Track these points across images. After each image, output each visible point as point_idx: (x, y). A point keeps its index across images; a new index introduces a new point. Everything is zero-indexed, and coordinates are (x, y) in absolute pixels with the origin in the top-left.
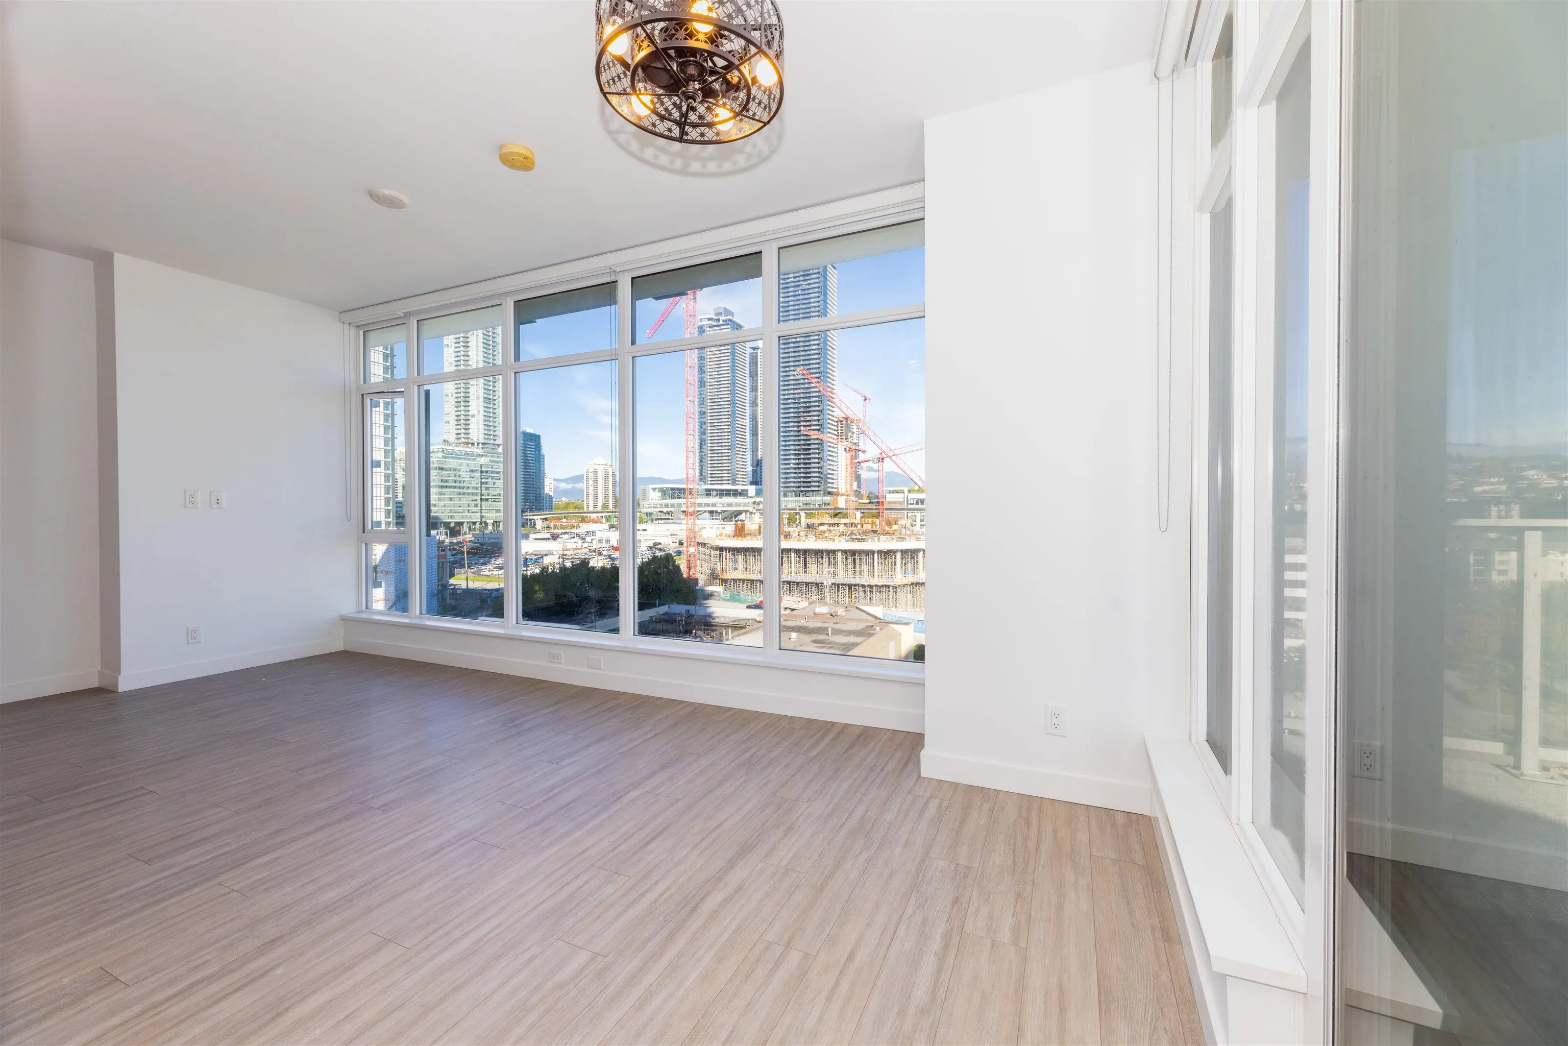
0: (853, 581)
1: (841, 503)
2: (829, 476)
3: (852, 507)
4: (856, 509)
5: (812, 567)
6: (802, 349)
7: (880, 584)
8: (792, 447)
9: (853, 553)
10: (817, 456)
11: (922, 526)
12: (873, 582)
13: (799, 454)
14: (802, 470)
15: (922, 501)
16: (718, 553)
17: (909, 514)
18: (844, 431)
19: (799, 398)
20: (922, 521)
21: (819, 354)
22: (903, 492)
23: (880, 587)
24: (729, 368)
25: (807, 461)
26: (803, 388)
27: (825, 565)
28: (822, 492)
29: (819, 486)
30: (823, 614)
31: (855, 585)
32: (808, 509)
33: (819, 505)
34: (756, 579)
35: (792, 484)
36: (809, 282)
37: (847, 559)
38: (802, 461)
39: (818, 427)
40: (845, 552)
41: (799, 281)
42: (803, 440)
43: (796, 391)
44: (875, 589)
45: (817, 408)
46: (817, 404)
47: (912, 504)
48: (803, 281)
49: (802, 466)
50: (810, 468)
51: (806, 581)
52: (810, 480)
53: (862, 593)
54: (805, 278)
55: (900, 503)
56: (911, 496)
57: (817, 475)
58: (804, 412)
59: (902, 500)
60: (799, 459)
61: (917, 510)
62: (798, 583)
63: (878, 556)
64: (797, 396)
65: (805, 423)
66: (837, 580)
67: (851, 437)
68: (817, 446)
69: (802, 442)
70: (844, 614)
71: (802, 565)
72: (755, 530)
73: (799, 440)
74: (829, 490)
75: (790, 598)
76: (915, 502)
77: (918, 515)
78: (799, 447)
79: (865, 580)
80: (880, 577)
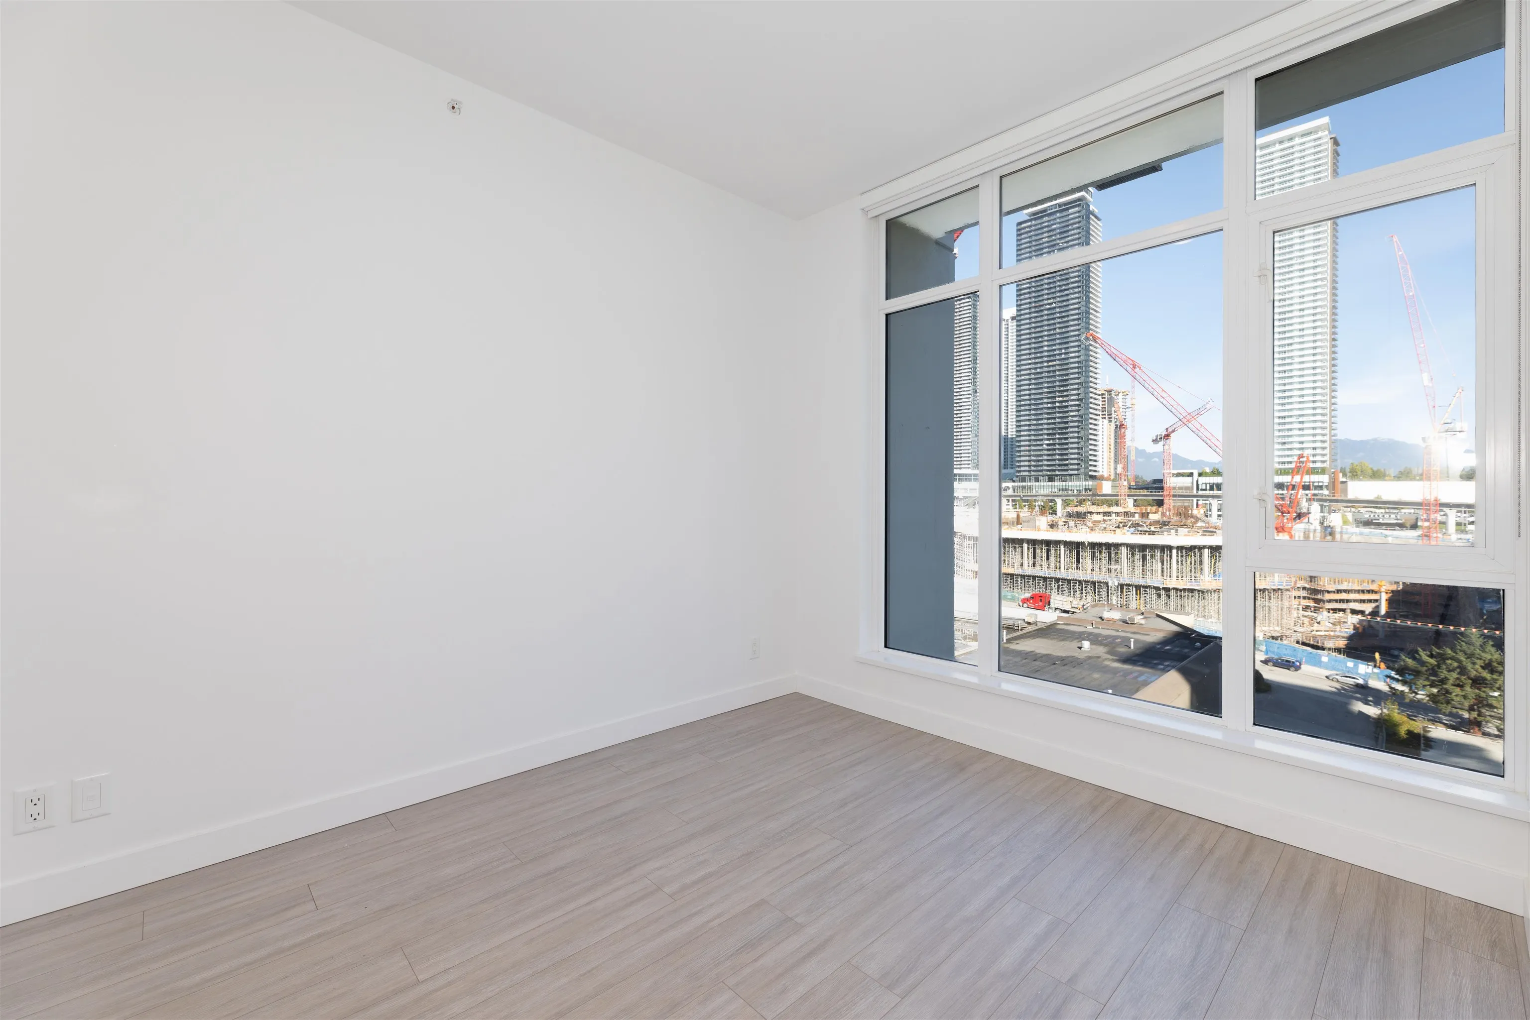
0: (1142, 582)
1: (1107, 488)
2: (1091, 458)
3: (1123, 494)
4: (1129, 496)
5: (1087, 561)
6: (1058, 315)
7: (1181, 587)
8: (1046, 426)
9: (1143, 548)
10: (1076, 435)
11: (1219, 516)
12: (1172, 583)
13: (1054, 434)
14: (1058, 452)
15: (1219, 487)
16: (971, 542)
17: (1200, 502)
18: (1106, 406)
19: (1054, 371)
20: (1219, 510)
21: (1079, 319)
22: (1191, 475)
23: (1181, 590)
24: (970, 344)
25: (1063, 441)
26: (1059, 360)
27: (1105, 561)
28: (1083, 477)
29: (1078, 470)
30: (1113, 621)
31: (1145, 587)
32: (1066, 496)
33: (1079, 491)
34: (1016, 573)
35: (1046, 468)
36: (1067, 239)
37: (1133, 555)
38: (1057, 441)
39: (1077, 403)
40: (1132, 547)
41: (1055, 240)
42: (1059, 418)
43: (1050, 364)
44: (1172, 593)
45: (1077, 381)
46: (1076, 376)
47: (1205, 490)
48: (1059, 239)
49: (1057, 446)
50: (1067, 449)
51: (1079, 579)
52: (1067, 462)
53: (1155, 596)
54: (1062, 236)
55: (1187, 488)
56: (1202, 480)
57: (1076, 456)
58: (1060, 386)
59: (1190, 485)
60: (1054, 439)
61: (1213, 497)
62: (1069, 581)
63: (1178, 553)
64: (1051, 369)
65: (1061, 399)
66: (1121, 580)
67: (1115, 412)
68: (1076, 424)
69: (1058, 420)
70: (1143, 622)
71: (1074, 560)
72: (1013, 518)
73: (1054, 418)
74: (1091, 473)
75: (1060, 597)
76: (1208, 488)
77: (1215, 504)
78: (1053, 426)
79: (1155, 580)
80: (1180, 578)
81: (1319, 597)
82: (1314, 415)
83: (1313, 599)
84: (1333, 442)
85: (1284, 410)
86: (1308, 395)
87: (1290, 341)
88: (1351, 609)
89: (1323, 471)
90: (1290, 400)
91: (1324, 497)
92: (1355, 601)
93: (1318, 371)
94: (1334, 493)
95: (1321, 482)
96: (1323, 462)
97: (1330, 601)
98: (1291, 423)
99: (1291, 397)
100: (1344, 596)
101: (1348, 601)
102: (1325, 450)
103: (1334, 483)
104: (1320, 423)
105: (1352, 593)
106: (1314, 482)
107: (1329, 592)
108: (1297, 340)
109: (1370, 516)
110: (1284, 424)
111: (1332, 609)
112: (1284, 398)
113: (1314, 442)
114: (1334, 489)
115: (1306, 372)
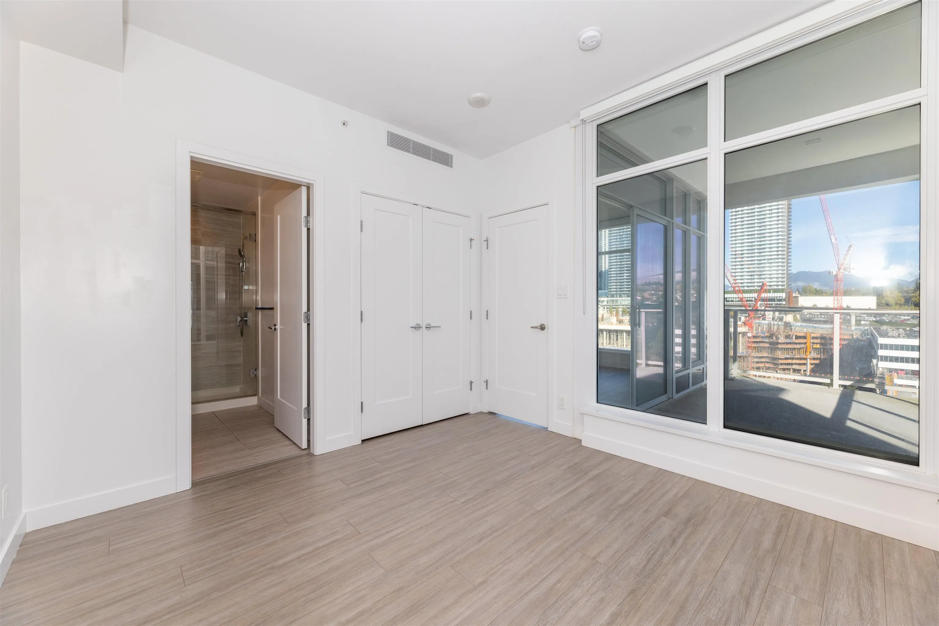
81: (776, 362)
82: (777, 259)
83: (772, 363)
84: (788, 274)
85: (761, 256)
86: (774, 247)
87: (764, 217)
88: (793, 369)
89: (782, 291)
90: (764, 250)
91: (783, 306)
92: (796, 364)
93: (780, 233)
94: (789, 303)
95: (781, 297)
96: (783, 285)
97: (781, 364)
98: (764, 263)
99: (764, 248)
100: (790, 361)
101: (792, 364)
102: (784, 279)
103: (789, 298)
104: (781, 264)
105: (794, 360)
106: (777, 297)
107: (781, 359)
108: (768, 216)
109: (810, 316)
110: (761, 264)
111: (783, 369)
112: (761, 249)
113: (778, 274)
114: (789, 301)
115: (773, 234)
